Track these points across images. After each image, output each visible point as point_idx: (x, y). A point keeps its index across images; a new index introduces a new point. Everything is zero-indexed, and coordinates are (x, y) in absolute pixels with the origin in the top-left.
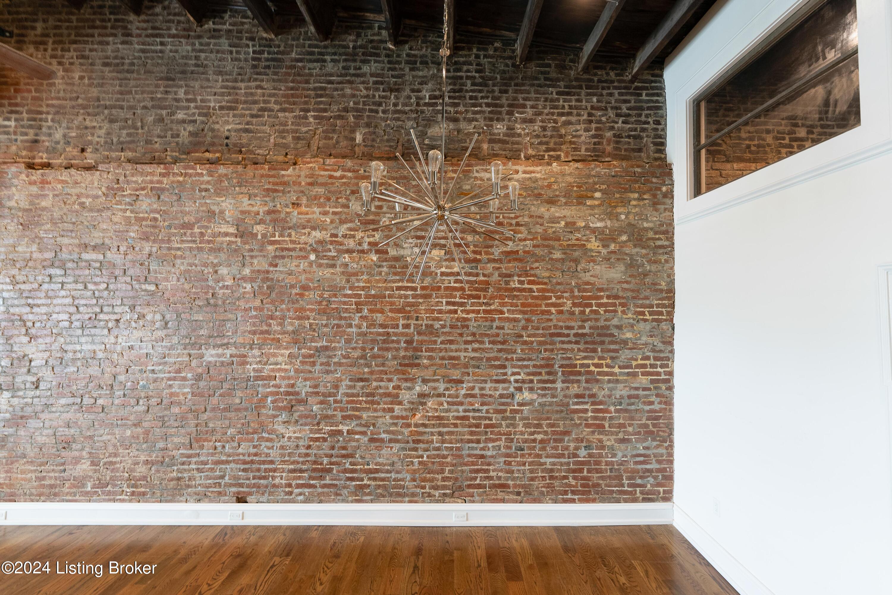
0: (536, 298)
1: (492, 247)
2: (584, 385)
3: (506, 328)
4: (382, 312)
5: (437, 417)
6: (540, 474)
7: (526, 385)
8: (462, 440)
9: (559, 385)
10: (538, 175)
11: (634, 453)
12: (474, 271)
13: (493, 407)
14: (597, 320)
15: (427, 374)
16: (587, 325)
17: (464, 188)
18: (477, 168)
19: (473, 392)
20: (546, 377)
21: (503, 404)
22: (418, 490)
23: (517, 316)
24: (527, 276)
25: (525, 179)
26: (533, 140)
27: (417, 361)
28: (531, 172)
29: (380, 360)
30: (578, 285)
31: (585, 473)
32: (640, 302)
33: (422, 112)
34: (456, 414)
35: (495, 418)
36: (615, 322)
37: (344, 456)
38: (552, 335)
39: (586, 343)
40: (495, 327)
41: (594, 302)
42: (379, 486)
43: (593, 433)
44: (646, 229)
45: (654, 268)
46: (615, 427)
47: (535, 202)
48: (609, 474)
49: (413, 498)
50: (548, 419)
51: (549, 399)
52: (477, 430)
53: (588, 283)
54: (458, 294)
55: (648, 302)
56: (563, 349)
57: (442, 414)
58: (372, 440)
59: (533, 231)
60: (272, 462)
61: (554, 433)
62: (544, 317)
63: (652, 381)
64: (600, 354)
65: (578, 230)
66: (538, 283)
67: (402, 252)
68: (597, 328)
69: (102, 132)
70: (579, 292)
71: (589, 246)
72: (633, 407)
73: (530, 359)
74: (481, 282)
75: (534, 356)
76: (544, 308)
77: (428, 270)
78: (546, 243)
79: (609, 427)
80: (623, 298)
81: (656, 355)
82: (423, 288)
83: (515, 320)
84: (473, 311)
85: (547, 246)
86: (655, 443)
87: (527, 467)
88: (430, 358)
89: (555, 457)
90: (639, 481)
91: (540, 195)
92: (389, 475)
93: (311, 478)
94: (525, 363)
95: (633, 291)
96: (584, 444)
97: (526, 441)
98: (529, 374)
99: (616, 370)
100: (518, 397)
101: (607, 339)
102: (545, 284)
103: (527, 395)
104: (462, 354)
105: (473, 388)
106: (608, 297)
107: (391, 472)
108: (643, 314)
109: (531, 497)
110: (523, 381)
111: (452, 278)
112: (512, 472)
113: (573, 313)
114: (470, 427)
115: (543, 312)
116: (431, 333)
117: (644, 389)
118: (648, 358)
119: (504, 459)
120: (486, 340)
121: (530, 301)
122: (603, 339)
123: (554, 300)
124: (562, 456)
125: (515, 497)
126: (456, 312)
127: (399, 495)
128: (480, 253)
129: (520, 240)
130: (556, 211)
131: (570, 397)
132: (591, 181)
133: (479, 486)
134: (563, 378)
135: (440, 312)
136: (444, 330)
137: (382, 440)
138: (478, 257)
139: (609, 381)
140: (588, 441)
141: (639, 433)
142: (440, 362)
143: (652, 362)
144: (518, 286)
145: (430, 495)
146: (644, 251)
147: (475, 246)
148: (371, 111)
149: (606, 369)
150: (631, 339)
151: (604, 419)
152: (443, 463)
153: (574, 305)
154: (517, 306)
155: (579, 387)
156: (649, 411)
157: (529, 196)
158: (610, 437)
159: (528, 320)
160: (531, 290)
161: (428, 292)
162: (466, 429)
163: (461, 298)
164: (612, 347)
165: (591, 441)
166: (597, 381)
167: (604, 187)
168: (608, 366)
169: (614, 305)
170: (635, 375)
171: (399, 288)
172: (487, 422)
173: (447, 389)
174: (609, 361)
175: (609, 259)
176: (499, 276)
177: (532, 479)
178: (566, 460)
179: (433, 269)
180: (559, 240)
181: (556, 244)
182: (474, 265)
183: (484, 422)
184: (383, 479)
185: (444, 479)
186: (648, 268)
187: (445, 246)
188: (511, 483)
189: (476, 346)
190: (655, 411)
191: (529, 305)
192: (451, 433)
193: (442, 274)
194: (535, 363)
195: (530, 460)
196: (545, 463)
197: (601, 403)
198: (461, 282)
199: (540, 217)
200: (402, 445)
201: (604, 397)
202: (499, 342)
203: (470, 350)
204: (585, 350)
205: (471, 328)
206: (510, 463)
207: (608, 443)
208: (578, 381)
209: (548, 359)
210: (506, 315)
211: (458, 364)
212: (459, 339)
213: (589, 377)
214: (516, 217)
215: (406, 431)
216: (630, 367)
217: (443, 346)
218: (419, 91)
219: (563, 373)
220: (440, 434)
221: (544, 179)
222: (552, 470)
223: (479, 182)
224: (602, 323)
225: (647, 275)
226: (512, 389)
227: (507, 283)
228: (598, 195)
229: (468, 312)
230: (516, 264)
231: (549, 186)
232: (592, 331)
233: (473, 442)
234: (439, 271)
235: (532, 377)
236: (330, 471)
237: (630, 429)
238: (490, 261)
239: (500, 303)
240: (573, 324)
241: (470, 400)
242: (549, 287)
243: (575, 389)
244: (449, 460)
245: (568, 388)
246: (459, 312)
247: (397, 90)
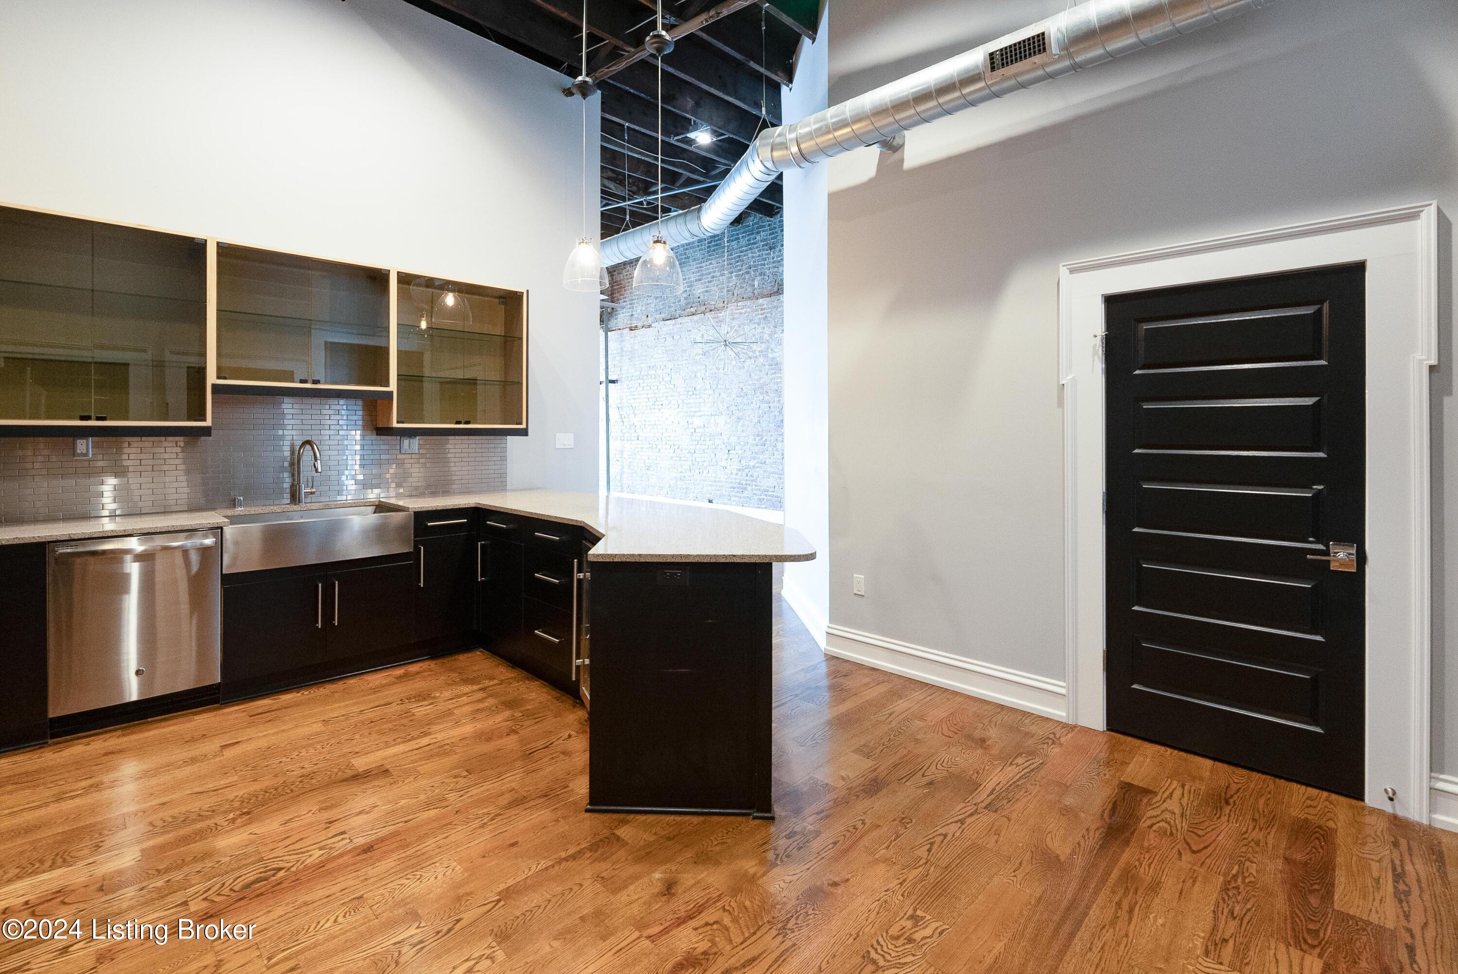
37: (752, 481)
60: (721, 482)
67: (775, 355)
69: (653, 305)
93: (738, 492)
148: (762, 265)
184: (770, 496)
236: (746, 489)
247: (774, 248)
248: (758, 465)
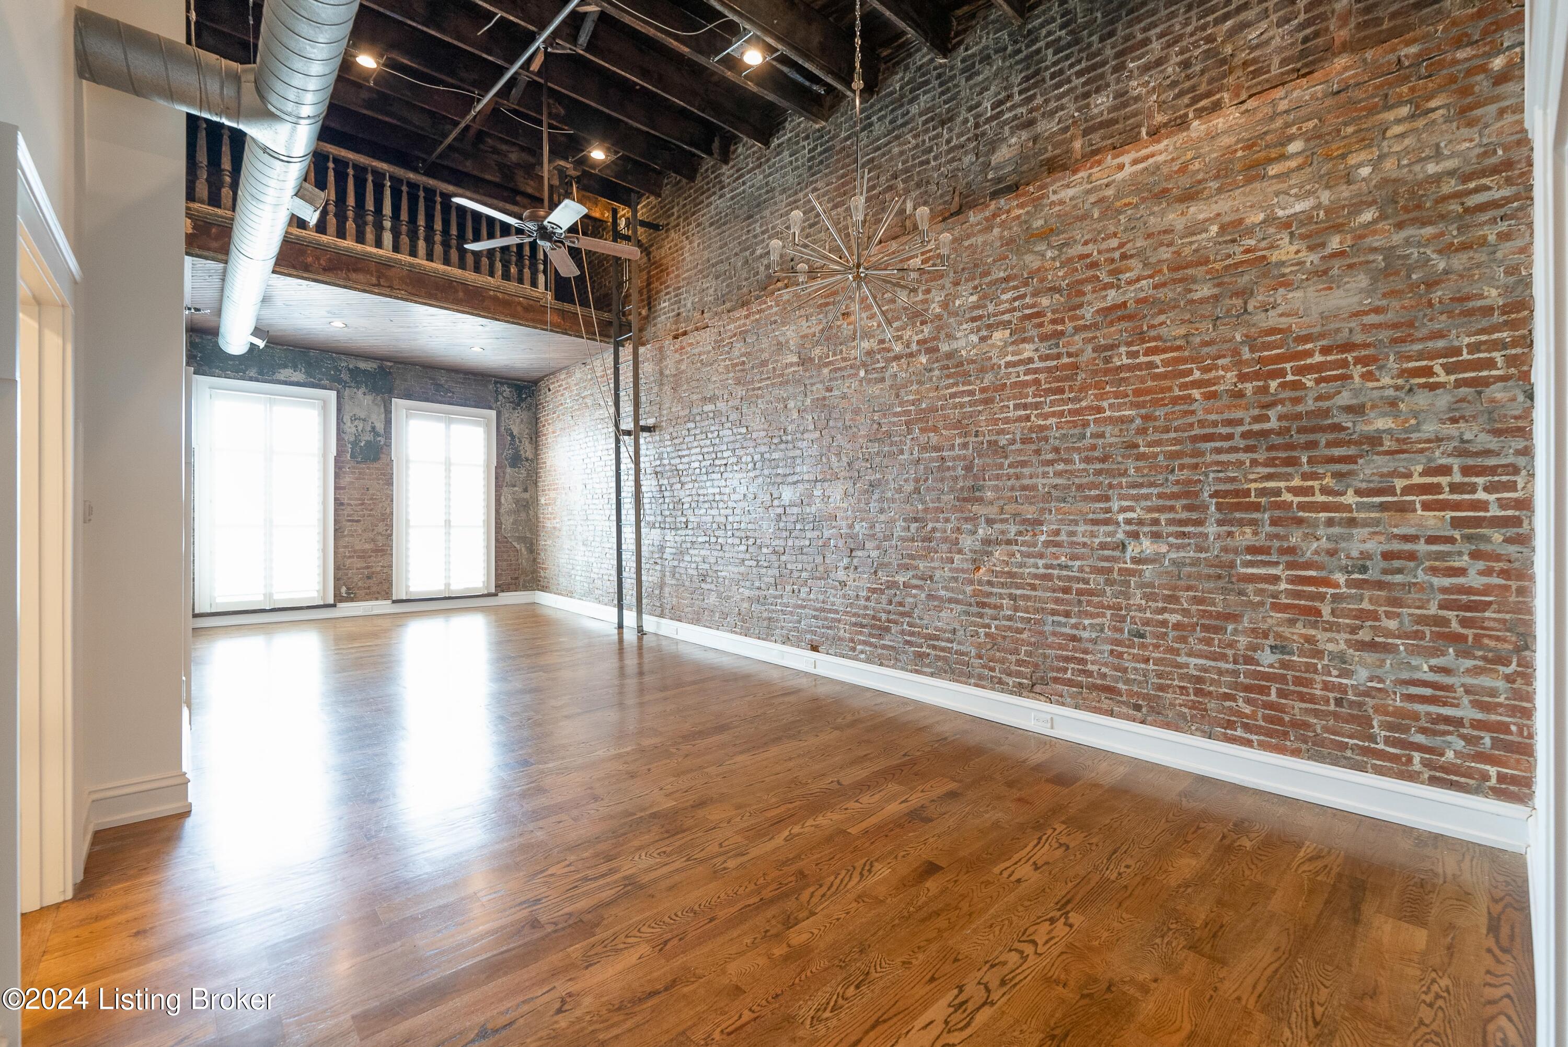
0: (1164, 376)
1: (1081, 306)
2: (1268, 529)
3: (1107, 435)
4: (935, 429)
5: (1008, 573)
6: (1176, 683)
7: (1146, 529)
8: (1043, 609)
9: (1212, 529)
10: (1160, 158)
11: (1405, 675)
12: (1055, 351)
13: (1090, 562)
14: (1296, 401)
15: (992, 511)
16: (1272, 413)
17: (1034, 226)
18: (1054, 187)
19: (1058, 539)
20: (1184, 515)
21: (1107, 559)
22: (986, 672)
23: (1127, 413)
24: (1143, 341)
25: (1134, 175)
26: (1163, 97)
27: (977, 494)
28: (1147, 157)
29: (934, 494)
30: (1250, 342)
31: (1273, 696)
32: (1418, 347)
33: (984, 134)
34: (1032, 570)
35: (1096, 581)
36: (1345, 399)
37: (903, 614)
38: (1195, 439)
39: (1271, 448)
40: (1088, 434)
41: (1288, 366)
42: (938, 658)
43: (1292, 622)
44: (1437, 179)
45: (1459, 261)
46: (1347, 617)
47: (1156, 209)
48: (1332, 707)
49: (980, 682)
50: (1189, 588)
51: (1192, 554)
52: (1066, 596)
53: (1272, 331)
54: (1030, 390)
55: (1440, 344)
56: (1218, 463)
57: (1015, 570)
58: (930, 597)
59: (1153, 260)
60: (837, 612)
61: (1204, 614)
62: (1177, 408)
63: (1456, 523)
64: (1306, 468)
65: (1250, 232)
66: (1164, 351)
67: (955, 345)
68: (1298, 416)
70: (1252, 350)
71: (1275, 257)
72: (1398, 578)
73: (1152, 485)
74: (1065, 367)
75: (1160, 478)
76: (1177, 392)
77: (988, 364)
78: (1179, 275)
79: (1333, 612)
80: (1366, 346)
81: (1470, 462)
82: (983, 390)
83: (1122, 420)
84: (1053, 414)
85: (1181, 280)
86: (1469, 663)
87: (1151, 666)
88: (996, 489)
89: (1207, 658)
90: (1420, 739)
91: (1166, 191)
92: (950, 645)
93: (871, 635)
94: (1144, 491)
95: (1395, 326)
96: (1271, 642)
97: (1147, 623)
98: (1150, 510)
99: (1350, 498)
100: (1132, 549)
101: (1323, 439)
102: (1179, 348)
103: (1147, 546)
104: (1040, 481)
105: (1057, 533)
106: (1325, 351)
107: (952, 642)
108: (1429, 372)
109: (1161, 718)
110: (1141, 522)
111: (1021, 369)
112: (1125, 670)
113: (1240, 394)
114: (1054, 591)
115: (1175, 401)
116: (995, 452)
117: (1431, 540)
118: (1445, 470)
119: (1110, 647)
120: (1076, 457)
121: (1149, 383)
122: (1311, 437)
123: (1197, 375)
124: (1223, 657)
125: (1131, 712)
126: (1028, 418)
127: (962, 674)
128: (1062, 321)
129: (1130, 283)
130: (1198, 211)
131: (1236, 551)
132: (1279, 123)
133: (1070, 683)
134: (1218, 516)
135: (1007, 421)
136: (1013, 447)
137: (940, 598)
138: (1060, 328)
139: (1330, 523)
140: (1278, 636)
141: (1418, 635)
142: (1009, 494)
143: (1457, 478)
144: (1126, 361)
145: (1000, 682)
146: (1429, 231)
147: (1053, 312)
148: (922, 163)
149: (1320, 498)
150: (1389, 431)
151: (1321, 597)
152: (1018, 639)
153: (1243, 377)
154: (1127, 396)
155: (1255, 533)
156: (1444, 590)
157: (1143, 200)
158: (1334, 635)
159: (1146, 418)
160: (1151, 365)
161: (989, 394)
162: (1049, 594)
163: (1035, 396)
164: (1337, 452)
165: (1286, 639)
166: (1300, 522)
167: (1311, 124)
168: (1325, 491)
169: (1344, 364)
170: (1403, 508)
171: (953, 396)
172: (1081, 586)
173: (1020, 533)
174: (1328, 481)
175: (1325, 272)
176: (1094, 351)
177: (1161, 688)
178: (1230, 666)
179: (994, 361)
180: (1207, 262)
181: (1199, 271)
182: (1053, 342)
183: (1075, 586)
184: (943, 649)
185: (1020, 663)
186: (1442, 266)
187: (1010, 322)
188: (1120, 685)
189: (1061, 467)
190: (1470, 591)
191: (1148, 391)
192: (1027, 598)
193: (1009, 365)
194: (1160, 490)
195: (1156, 655)
196: (1187, 666)
197: (1308, 565)
198: (1036, 371)
199: (1165, 232)
200: (965, 608)
201: (1316, 552)
202: (1097, 458)
203: (1051, 475)
204: (1270, 463)
205: (1051, 441)
206: (1120, 656)
207: (1330, 647)
208: (1253, 523)
209: (1189, 482)
210: (1108, 413)
211: (1034, 497)
212: (1034, 459)
213: (1277, 513)
214: (1121, 245)
215: (969, 589)
216: (1391, 491)
217: (1012, 471)
218: (978, 105)
219: (1219, 507)
220: (1013, 598)
221: (1173, 160)
222: (1199, 680)
223: (1058, 208)
224: (1310, 404)
225: (1437, 283)
226: (1120, 536)
227: (1107, 360)
228: (1295, 147)
229: (1046, 416)
230: (1124, 325)
231: (1183, 169)
232: (1284, 424)
233: (1059, 615)
234: (1002, 362)
235: (1156, 515)
236: (888, 629)
237: (1392, 624)
238: (1077, 330)
239: (1095, 395)
240: (1239, 414)
241: (1054, 550)
242: (1186, 353)
243: (1245, 537)
244: (1024, 636)
245: (1230, 534)
246: (1033, 418)
247: (951, 119)
248: (915, 582)
